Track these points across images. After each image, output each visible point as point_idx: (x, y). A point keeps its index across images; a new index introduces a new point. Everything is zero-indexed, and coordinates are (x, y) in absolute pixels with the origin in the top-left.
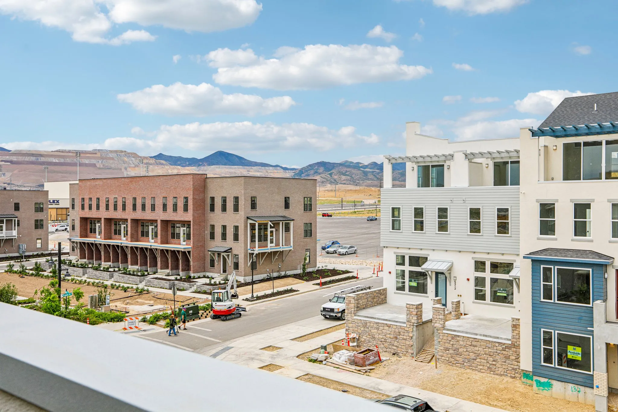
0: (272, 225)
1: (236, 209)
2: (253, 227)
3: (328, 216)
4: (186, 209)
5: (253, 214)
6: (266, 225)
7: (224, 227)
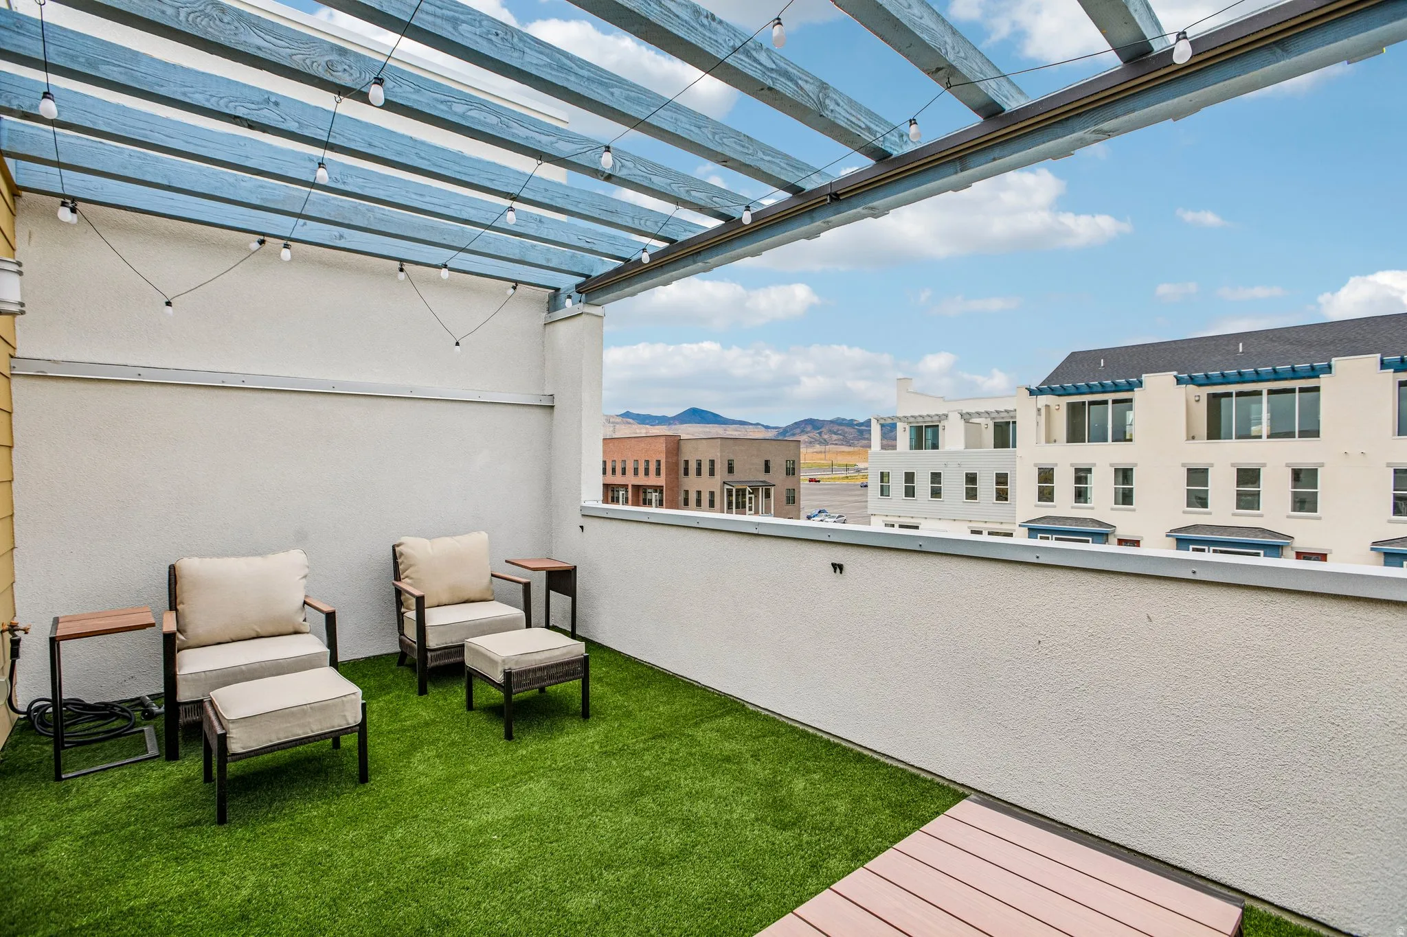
0: (751, 491)
1: (712, 473)
2: (730, 493)
3: (816, 481)
4: (658, 473)
5: (729, 478)
6: (744, 490)
7: (699, 493)
